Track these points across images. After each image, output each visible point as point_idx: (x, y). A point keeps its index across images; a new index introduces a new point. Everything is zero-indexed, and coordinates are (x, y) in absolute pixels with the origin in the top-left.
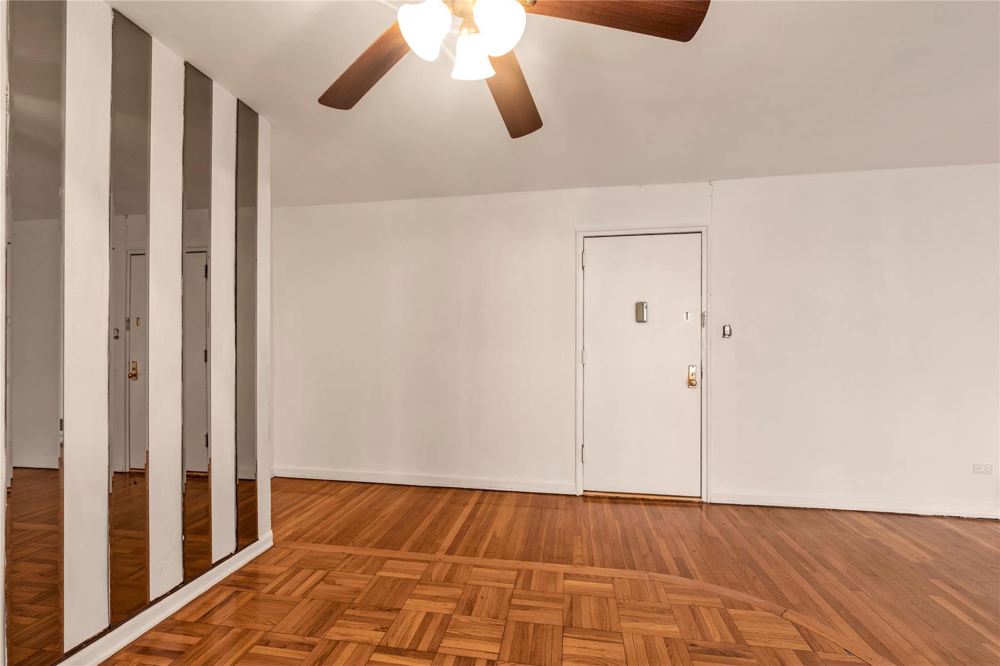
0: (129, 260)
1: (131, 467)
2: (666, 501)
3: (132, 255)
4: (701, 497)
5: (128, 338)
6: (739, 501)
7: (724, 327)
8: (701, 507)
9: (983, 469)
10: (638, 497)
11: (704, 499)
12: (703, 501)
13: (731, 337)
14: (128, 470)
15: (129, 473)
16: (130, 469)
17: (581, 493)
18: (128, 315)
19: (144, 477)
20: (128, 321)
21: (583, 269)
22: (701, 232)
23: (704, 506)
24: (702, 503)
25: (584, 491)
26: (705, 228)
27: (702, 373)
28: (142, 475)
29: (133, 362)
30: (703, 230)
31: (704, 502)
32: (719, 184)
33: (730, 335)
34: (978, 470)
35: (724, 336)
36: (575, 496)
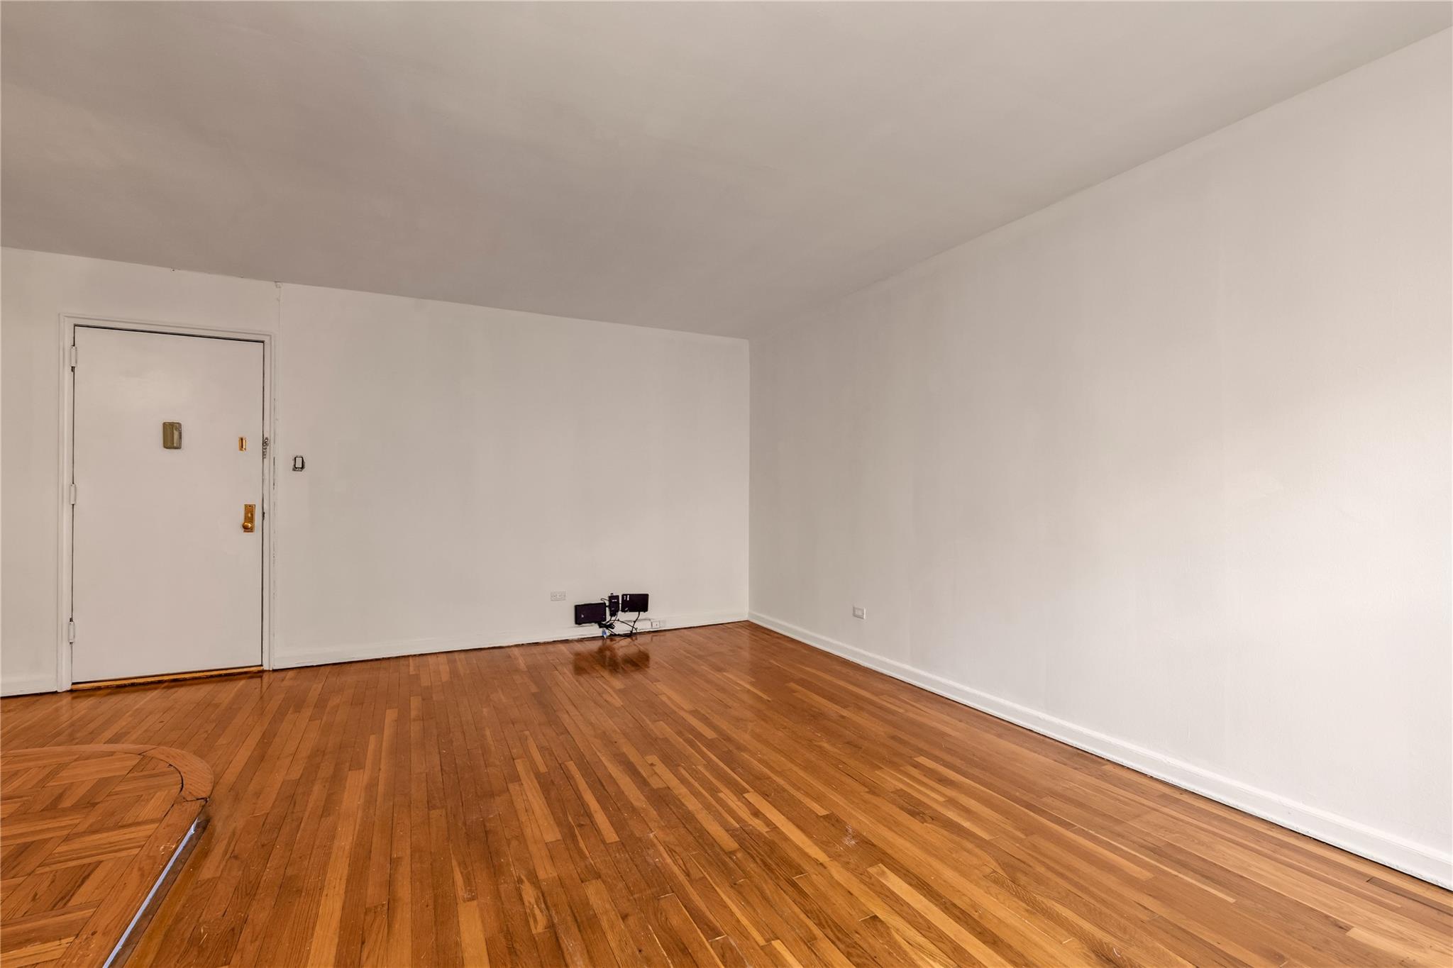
2: (212, 676)
4: (262, 665)
6: (311, 662)
7: (295, 458)
8: (261, 678)
9: (559, 597)
11: (266, 667)
12: (265, 669)
13: (304, 470)
17: (69, 687)
21: (73, 370)
22: (263, 342)
23: (266, 677)
24: (263, 671)
25: (73, 684)
26: (269, 337)
27: (264, 514)
30: (266, 340)
31: (266, 671)
32: (288, 287)
33: (303, 467)
34: (554, 597)
35: (295, 468)
36: (56, 693)
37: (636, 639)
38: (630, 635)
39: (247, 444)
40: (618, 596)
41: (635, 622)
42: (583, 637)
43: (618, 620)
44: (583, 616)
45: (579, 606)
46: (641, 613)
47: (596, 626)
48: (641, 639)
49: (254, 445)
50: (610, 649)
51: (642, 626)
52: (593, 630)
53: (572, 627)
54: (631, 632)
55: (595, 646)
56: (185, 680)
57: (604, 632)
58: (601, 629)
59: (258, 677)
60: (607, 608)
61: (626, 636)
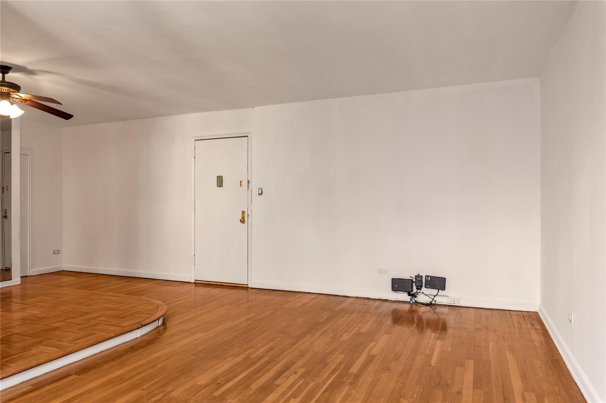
0: (4, 154)
1: (6, 267)
2: (232, 286)
3: (5, 153)
4: (248, 285)
5: (3, 197)
7: (259, 189)
8: (248, 290)
9: (382, 271)
10: (219, 284)
11: (249, 286)
12: (249, 287)
13: (262, 195)
14: (4, 268)
15: (5, 269)
16: (5, 268)
17: (193, 281)
18: (3, 186)
19: (10, 272)
20: (3, 188)
21: (195, 158)
22: (247, 136)
23: (249, 289)
24: (248, 288)
25: (195, 280)
26: (249, 134)
27: (248, 215)
28: (9, 271)
29: (5, 209)
32: (257, 108)
33: (262, 194)
34: (380, 271)
35: (259, 194)
36: (190, 282)
37: (436, 308)
38: (430, 305)
39: (242, 183)
40: (422, 276)
41: (435, 296)
42: (397, 300)
43: (423, 293)
44: (396, 286)
45: (394, 279)
46: (440, 290)
47: (406, 294)
48: (438, 309)
49: (245, 184)
50: (415, 312)
51: (439, 300)
52: (404, 296)
53: (390, 292)
54: (431, 302)
55: (407, 307)
56: (224, 286)
57: (411, 300)
58: (410, 297)
59: (246, 290)
60: (414, 284)
61: (427, 305)
